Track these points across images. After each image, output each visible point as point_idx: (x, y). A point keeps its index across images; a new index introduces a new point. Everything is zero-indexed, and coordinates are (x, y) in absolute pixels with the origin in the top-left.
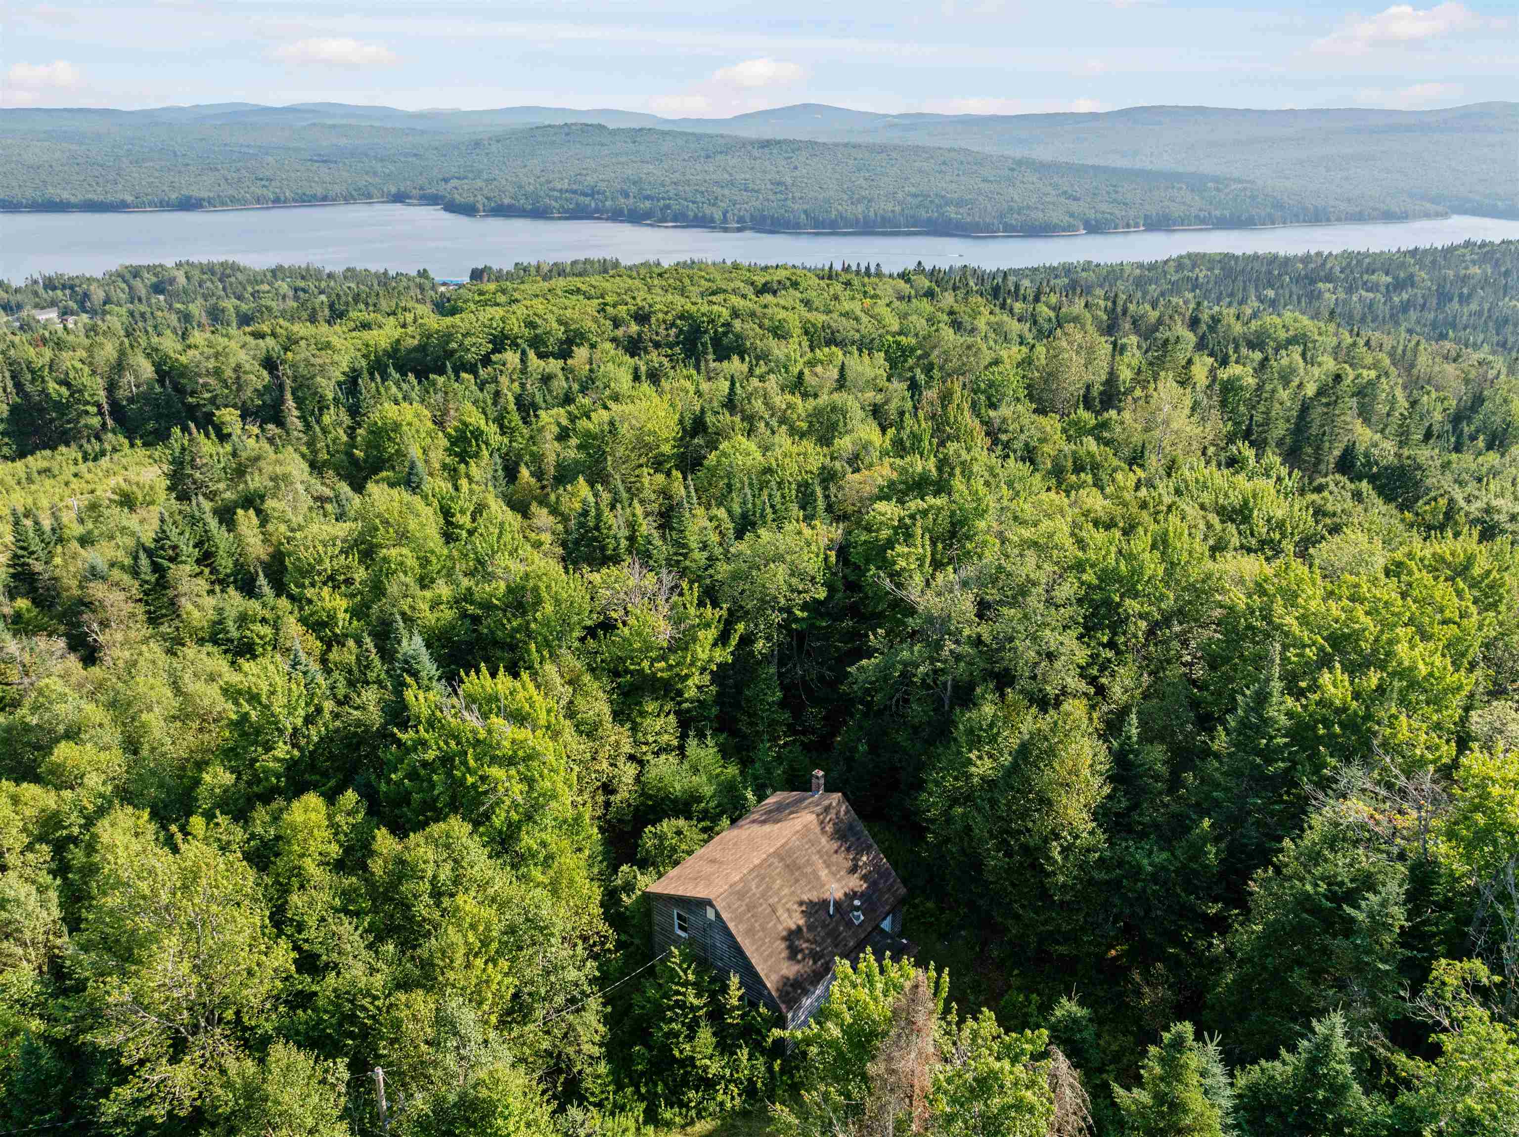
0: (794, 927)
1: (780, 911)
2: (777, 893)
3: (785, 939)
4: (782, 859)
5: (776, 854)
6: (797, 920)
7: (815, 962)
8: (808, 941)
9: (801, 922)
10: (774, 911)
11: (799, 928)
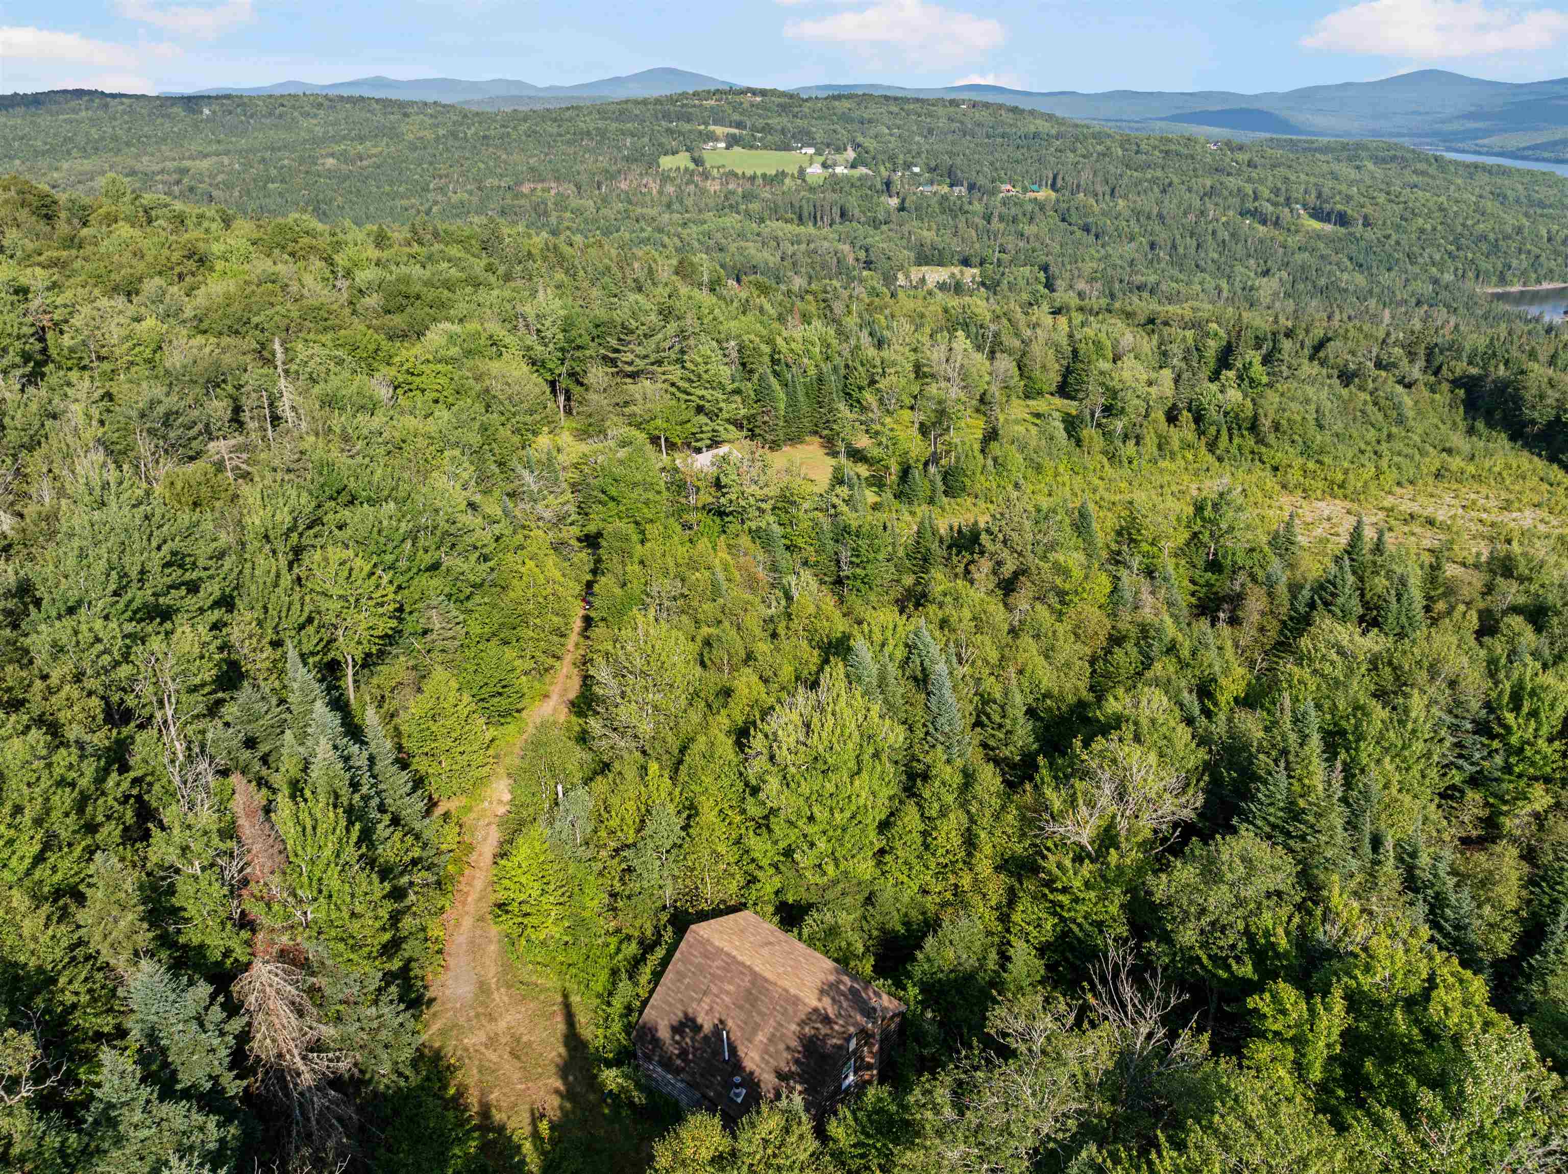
0: (699, 1021)
1: (707, 1000)
2: (722, 990)
3: (686, 1014)
4: (753, 983)
5: (755, 975)
6: (707, 1023)
7: (678, 1056)
8: (692, 1039)
9: (707, 1027)
10: (705, 993)
11: (700, 1028)
